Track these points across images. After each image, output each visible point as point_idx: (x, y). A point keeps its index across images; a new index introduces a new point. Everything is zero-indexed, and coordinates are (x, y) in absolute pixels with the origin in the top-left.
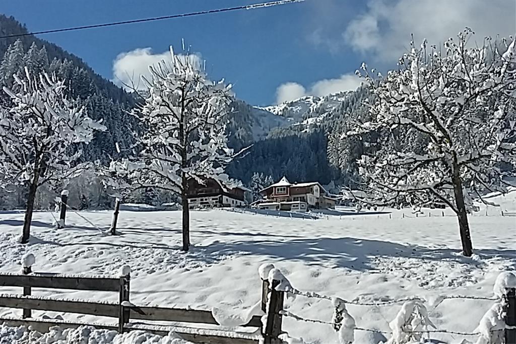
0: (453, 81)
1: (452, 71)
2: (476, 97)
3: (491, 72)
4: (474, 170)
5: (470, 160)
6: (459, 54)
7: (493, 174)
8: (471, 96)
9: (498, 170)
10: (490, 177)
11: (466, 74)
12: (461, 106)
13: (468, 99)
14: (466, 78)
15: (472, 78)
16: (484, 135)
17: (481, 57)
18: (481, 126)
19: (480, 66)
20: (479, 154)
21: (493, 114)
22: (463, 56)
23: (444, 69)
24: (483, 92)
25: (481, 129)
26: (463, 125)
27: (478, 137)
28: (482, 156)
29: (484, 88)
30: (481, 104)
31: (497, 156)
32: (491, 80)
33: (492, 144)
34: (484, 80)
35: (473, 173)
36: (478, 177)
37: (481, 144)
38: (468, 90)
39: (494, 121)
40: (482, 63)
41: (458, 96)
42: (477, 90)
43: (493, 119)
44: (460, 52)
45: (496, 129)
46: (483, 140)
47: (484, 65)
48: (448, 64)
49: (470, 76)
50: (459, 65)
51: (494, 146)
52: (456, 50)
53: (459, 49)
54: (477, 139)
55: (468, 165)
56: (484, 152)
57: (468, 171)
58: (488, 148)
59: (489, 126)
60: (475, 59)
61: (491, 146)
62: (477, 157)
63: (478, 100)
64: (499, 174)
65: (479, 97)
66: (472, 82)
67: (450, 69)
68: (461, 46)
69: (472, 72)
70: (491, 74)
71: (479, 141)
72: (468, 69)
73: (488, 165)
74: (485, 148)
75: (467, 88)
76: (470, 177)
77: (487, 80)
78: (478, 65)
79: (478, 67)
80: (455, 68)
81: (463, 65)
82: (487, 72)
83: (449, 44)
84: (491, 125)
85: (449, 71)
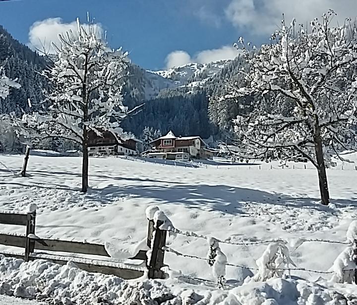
0: (318, 55)
1: (316, 46)
2: (336, 69)
3: (350, 48)
4: (333, 131)
5: (330, 122)
6: (323, 32)
7: (349, 135)
8: (332, 68)
9: (354, 132)
10: (347, 137)
11: (328, 49)
12: (324, 77)
13: (329, 71)
14: (328, 52)
15: (333, 53)
16: (343, 102)
17: (342, 35)
18: (340, 94)
19: (341, 42)
20: (338, 118)
21: (351, 84)
22: (326, 34)
23: (310, 44)
24: (342, 65)
25: (340, 96)
26: (325, 93)
27: (337, 103)
28: (341, 120)
29: (344, 62)
30: (340, 75)
31: (353, 120)
32: (349, 55)
33: (349, 110)
34: (344, 54)
35: (332, 133)
36: (336, 137)
37: (340, 109)
38: (330, 63)
39: (351, 90)
40: (342, 40)
41: (321, 68)
42: (337, 63)
43: (350, 88)
44: (324, 30)
45: (353, 97)
46: (341, 105)
47: (344, 42)
48: (313, 40)
49: (332, 51)
50: (322, 41)
51: (351, 112)
52: (321, 28)
53: (323, 28)
54: (336, 105)
55: (328, 127)
56: (342, 117)
57: (328, 132)
58: (345, 113)
59: (347, 94)
60: (337, 37)
61: (348, 111)
62: (336, 120)
63: (338, 71)
64: (354, 136)
65: (338, 69)
66: (333, 56)
67: (315, 45)
68: (325, 25)
69: (333, 48)
70: (350, 50)
71: (338, 107)
72: (330, 45)
73: (345, 127)
74: (343, 113)
75: (329, 61)
76: (330, 137)
77: (346, 55)
78: (339, 42)
79: (339, 43)
80: (319, 44)
81: (326, 41)
82: (346, 48)
83: (315, 23)
84: (349, 93)
85: (314, 46)
